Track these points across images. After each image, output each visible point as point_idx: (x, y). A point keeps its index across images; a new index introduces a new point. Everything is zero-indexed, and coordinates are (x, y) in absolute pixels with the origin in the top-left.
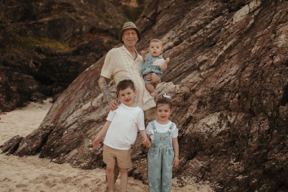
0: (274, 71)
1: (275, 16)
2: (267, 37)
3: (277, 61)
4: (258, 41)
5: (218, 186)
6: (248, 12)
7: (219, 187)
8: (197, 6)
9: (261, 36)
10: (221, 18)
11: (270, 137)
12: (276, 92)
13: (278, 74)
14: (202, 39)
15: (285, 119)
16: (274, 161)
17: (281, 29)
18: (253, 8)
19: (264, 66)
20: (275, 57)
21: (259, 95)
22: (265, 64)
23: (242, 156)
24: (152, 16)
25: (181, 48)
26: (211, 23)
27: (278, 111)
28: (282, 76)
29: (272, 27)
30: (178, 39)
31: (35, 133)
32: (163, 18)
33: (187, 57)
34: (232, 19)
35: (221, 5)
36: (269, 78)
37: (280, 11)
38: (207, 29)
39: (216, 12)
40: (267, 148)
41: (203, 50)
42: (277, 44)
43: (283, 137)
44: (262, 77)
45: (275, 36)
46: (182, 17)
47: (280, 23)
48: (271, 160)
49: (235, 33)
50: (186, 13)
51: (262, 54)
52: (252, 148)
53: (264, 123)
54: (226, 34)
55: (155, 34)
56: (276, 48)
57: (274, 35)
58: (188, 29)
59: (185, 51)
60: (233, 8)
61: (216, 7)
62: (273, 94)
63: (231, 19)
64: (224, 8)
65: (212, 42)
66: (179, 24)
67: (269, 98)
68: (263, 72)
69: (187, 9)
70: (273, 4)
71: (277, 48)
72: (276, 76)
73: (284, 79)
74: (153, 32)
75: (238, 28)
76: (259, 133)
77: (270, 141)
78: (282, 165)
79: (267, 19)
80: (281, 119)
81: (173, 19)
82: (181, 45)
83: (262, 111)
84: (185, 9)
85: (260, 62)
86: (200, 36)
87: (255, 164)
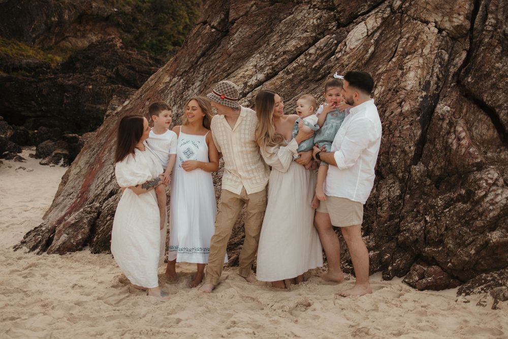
0: (403, 122)
1: (400, 43)
2: (393, 75)
3: (407, 109)
4: (381, 80)
5: (346, 266)
6: (365, 34)
7: (348, 267)
8: (290, 14)
9: (384, 72)
10: (328, 38)
11: (402, 204)
12: (407, 148)
13: (408, 126)
14: (304, 69)
15: (418, 182)
16: (408, 232)
17: (409, 64)
18: (372, 29)
19: (392, 116)
20: (403, 103)
21: (388, 152)
22: (392, 113)
23: (372, 228)
24: (219, 23)
25: (276, 84)
26: (315, 46)
27: (410, 172)
28: (413, 128)
29: (398, 59)
30: (270, 69)
31: (75, 219)
32: (241, 32)
33: (286, 96)
34: (345, 43)
35: (326, 15)
36: (398, 132)
37: (407, 36)
38: (311, 54)
39: (320, 26)
40: (399, 217)
41: (307, 86)
42: (406, 86)
43: (417, 203)
44: (390, 130)
45: (403, 73)
46: (269, 30)
47: (407, 54)
48: (405, 230)
49: (350, 65)
50: (274, 25)
51: (388, 99)
52: (382, 219)
53: (394, 187)
54: (339, 66)
55: (231, 58)
56: (404, 91)
57: (401, 71)
58: (282, 53)
59: (282, 88)
60: (342, 20)
61: (319, 18)
62: (404, 151)
63: (343, 43)
64: (331, 20)
65: (319, 75)
66: (267, 42)
67: (399, 156)
68: (391, 123)
69: (275, 18)
70: (397, 23)
71: (406, 91)
72: (406, 129)
73: (415, 131)
74: (228, 54)
75: (355, 59)
76: (389, 200)
77: (402, 208)
78: (416, 235)
79: (391, 46)
80: (414, 181)
81: (256, 33)
82: (277, 79)
83: (391, 172)
84: (273, 17)
85: (386, 111)
86: (302, 65)
87: (386, 237)
